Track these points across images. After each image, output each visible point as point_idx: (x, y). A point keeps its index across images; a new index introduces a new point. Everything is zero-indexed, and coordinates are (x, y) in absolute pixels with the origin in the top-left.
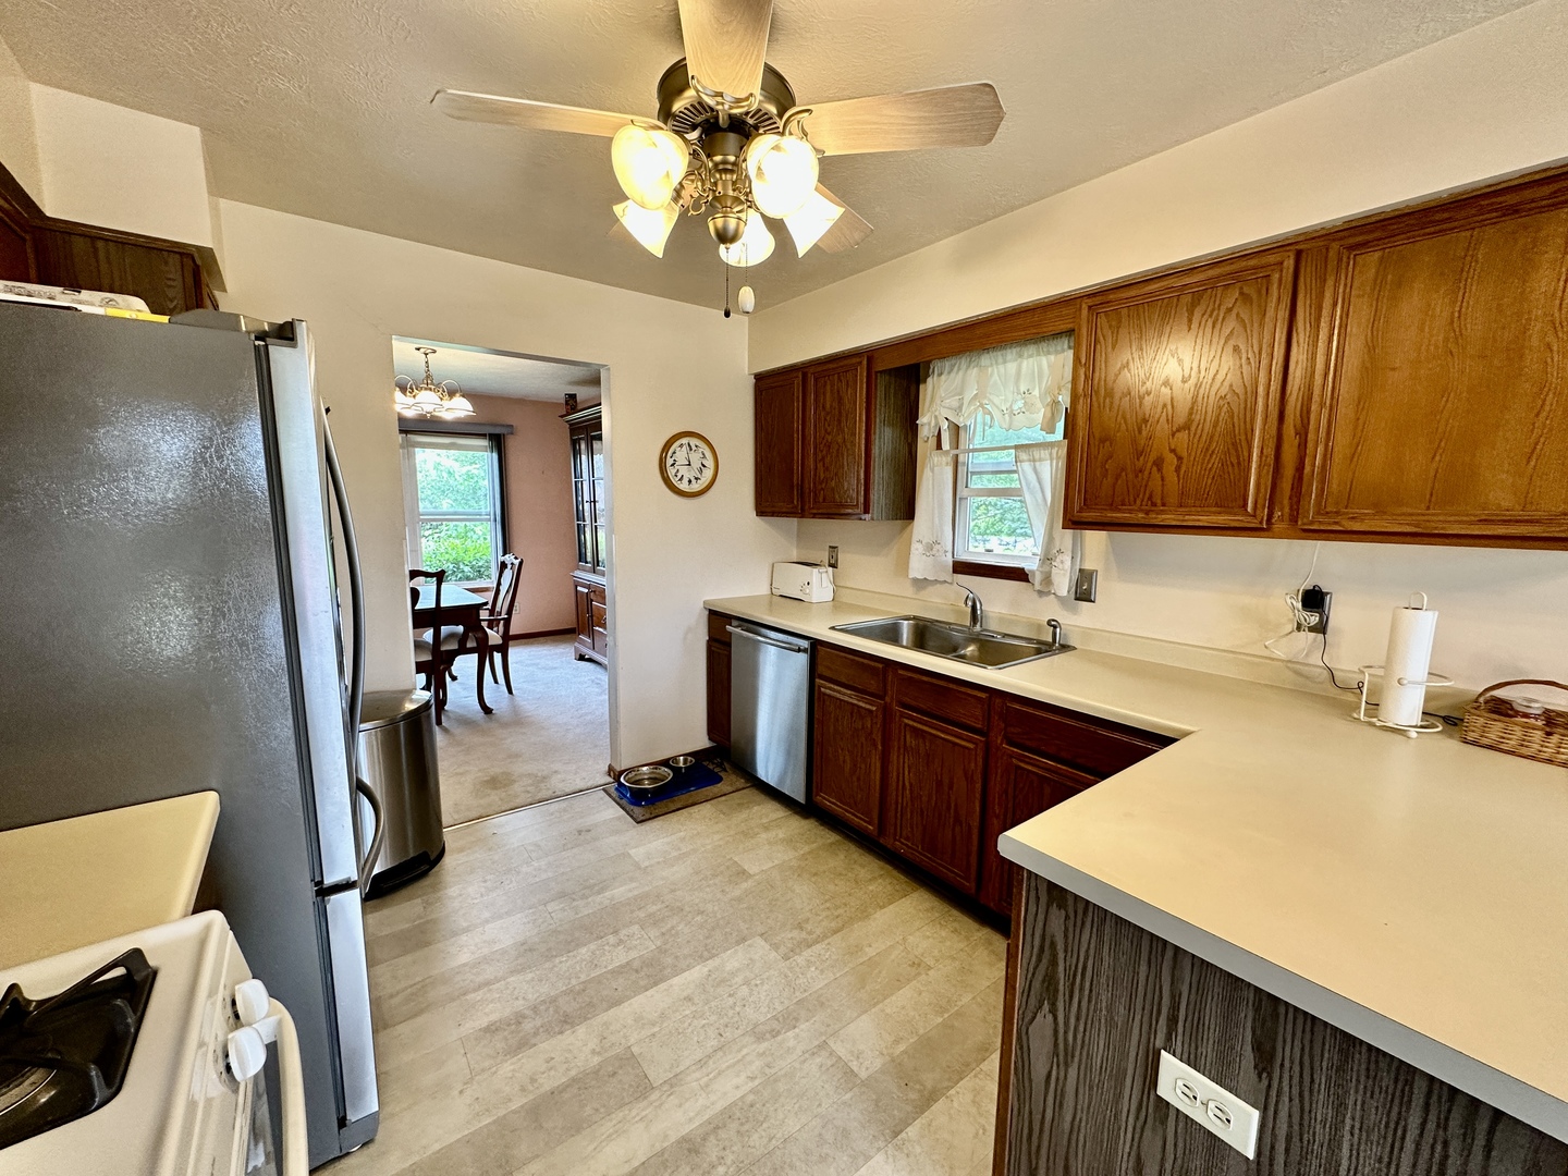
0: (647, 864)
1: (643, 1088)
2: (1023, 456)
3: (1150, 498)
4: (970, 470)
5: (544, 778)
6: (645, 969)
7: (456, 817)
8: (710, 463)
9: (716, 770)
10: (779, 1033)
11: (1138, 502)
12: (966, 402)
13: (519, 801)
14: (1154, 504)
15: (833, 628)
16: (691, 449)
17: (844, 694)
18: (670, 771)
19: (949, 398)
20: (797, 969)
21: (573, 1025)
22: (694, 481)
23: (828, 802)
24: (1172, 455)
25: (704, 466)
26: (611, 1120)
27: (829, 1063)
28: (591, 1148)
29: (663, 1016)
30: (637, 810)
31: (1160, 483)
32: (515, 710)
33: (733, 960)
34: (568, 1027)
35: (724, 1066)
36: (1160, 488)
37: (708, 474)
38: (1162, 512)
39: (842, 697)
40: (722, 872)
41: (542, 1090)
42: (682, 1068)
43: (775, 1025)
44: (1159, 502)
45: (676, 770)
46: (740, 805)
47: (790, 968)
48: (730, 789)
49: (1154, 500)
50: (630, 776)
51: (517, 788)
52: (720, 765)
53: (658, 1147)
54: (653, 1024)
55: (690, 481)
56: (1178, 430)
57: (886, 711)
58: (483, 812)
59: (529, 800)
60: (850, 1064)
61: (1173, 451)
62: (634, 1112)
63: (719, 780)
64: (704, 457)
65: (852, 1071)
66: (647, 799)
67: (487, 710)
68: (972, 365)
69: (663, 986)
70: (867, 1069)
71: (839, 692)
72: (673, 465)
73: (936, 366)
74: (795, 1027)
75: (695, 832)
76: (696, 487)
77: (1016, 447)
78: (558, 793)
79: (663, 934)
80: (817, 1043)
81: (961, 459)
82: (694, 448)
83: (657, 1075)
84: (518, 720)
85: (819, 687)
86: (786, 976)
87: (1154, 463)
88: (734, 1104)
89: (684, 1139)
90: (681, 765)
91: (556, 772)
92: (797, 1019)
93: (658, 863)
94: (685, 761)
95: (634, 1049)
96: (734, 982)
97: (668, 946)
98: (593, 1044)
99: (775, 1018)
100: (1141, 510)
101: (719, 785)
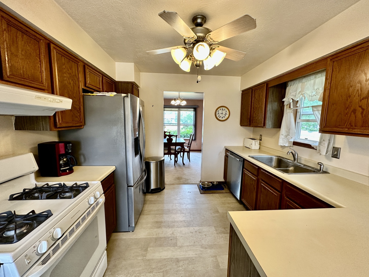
0: (198, 203)
1: (175, 245)
2: (315, 109)
3: (350, 124)
4: (301, 114)
5: (188, 180)
6: (187, 223)
7: (169, 183)
8: (228, 113)
9: (223, 187)
10: (207, 248)
11: (345, 125)
12: (297, 94)
13: (181, 183)
14: (352, 126)
15: (249, 156)
16: (223, 110)
17: (249, 174)
18: (211, 184)
19: (292, 93)
20: (219, 237)
21: (169, 228)
22: (223, 117)
23: (244, 201)
24: (360, 108)
25: (226, 114)
26: (167, 248)
27: (215, 261)
28: (162, 250)
29: (185, 233)
30: (202, 191)
31: (355, 118)
32: (189, 165)
33: (205, 229)
34: (168, 227)
35: (192, 249)
36: (354, 121)
37: (227, 116)
38: (355, 129)
39: (248, 175)
40: (213, 210)
41: (159, 236)
42: (184, 245)
43: (207, 246)
44: (354, 125)
45: (213, 185)
46: (225, 196)
47: (217, 236)
48: (225, 192)
49: (352, 124)
50: (203, 183)
51: (182, 180)
52: (225, 186)
53: (172, 257)
54: (183, 234)
55: (222, 118)
56: (363, 99)
57: (258, 180)
58: (174, 183)
59: (183, 183)
60: (219, 264)
61: (360, 107)
62: (171, 248)
63: (223, 189)
64: (226, 112)
65: (219, 265)
66: (205, 189)
67: (184, 164)
68: (300, 82)
69: (188, 228)
70: (223, 267)
71: (248, 173)
72: (218, 114)
73: (290, 84)
74: (211, 249)
75: (212, 199)
76: (224, 119)
77: (312, 107)
78: (188, 183)
79: (194, 218)
80: (214, 255)
81: (298, 111)
82: (224, 110)
83: (179, 244)
84: (189, 167)
85: (244, 171)
86: (215, 238)
87: (352, 111)
88: (190, 257)
89: (177, 258)
90: (215, 184)
91: (190, 179)
92: (212, 248)
93: (200, 203)
94: (216, 183)
95: (177, 237)
96: (203, 233)
97: (193, 221)
98: (171, 233)
99: (208, 245)
100: (346, 128)
101: (223, 191)
